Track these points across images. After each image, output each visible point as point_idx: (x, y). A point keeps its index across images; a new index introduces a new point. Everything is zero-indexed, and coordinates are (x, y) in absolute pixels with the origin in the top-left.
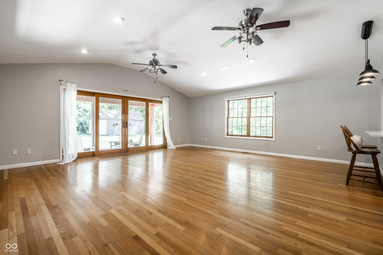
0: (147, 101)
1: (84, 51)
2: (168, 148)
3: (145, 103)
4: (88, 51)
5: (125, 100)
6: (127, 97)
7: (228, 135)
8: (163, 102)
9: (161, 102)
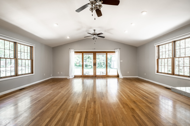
0: (107, 52)
1: (68, 38)
2: (120, 77)
3: (105, 53)
4: (70, 37)
5: (95, 53)
6: (95, 52)
7: (158, 72)
8: (116, 52)
9: (114, 52)
